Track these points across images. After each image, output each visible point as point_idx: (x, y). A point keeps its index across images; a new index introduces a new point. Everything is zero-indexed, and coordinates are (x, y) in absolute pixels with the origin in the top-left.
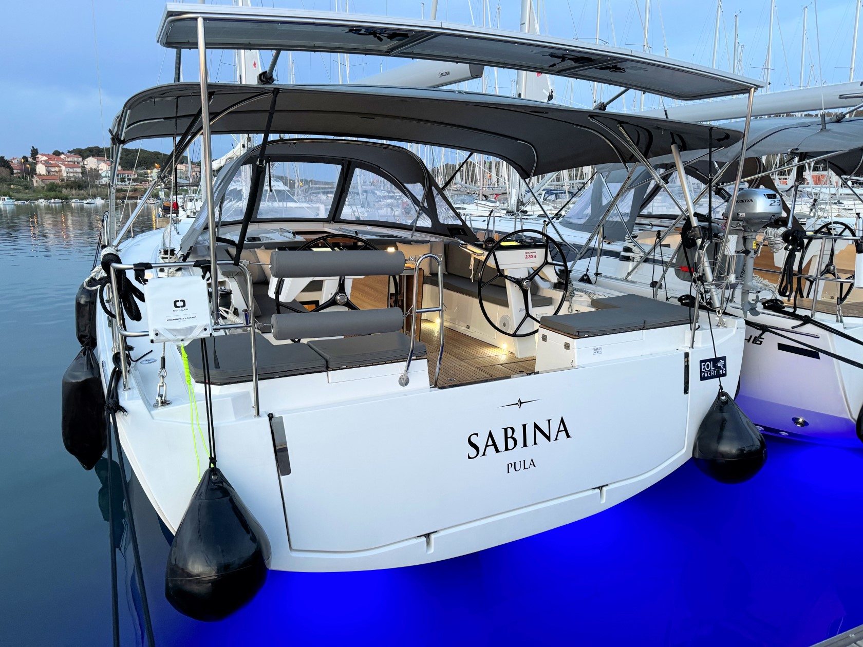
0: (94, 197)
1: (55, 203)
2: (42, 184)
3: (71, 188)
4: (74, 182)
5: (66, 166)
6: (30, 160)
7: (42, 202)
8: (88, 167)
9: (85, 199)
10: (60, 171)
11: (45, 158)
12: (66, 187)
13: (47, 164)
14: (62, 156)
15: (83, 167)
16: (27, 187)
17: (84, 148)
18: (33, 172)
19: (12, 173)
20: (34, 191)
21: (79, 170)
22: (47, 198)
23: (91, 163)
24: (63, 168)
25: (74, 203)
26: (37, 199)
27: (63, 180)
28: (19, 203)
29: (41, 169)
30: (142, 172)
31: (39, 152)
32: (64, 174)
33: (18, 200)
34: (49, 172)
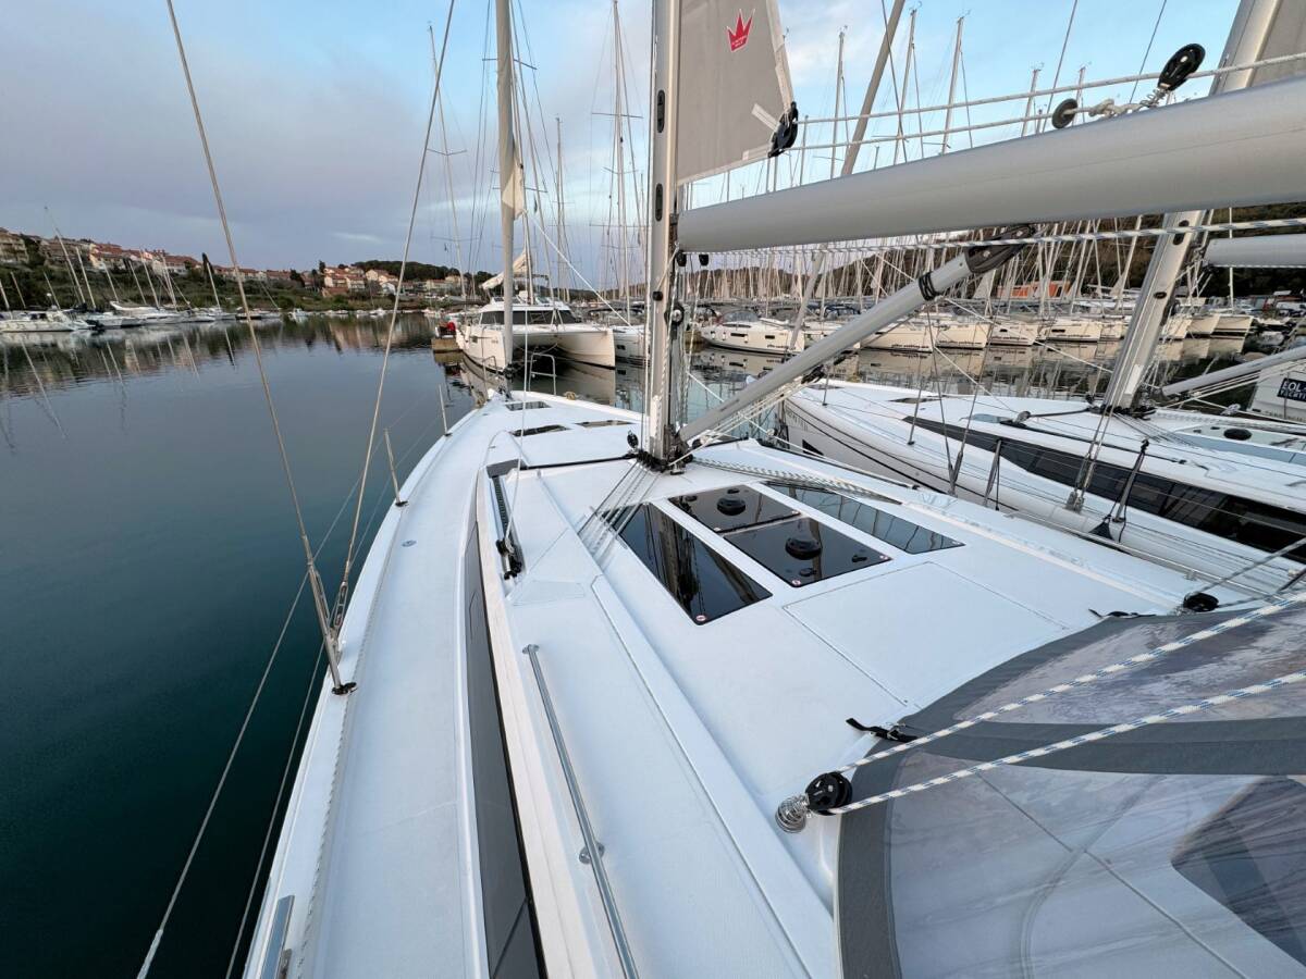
0: (377, 308)
1: (343, 314)
2: (330, 296)
3: (356, 299)
4: (358, 294)
5: (351, 279)
6: (319, 273)
7: (331, 313)
8: (370, 279)
9: (369, 309)
10: (345, 283)
11: (331, 271)
12: (351, 298)
13: (333, 277)
14: (347, 270)
15: (365, 280)
16: (318, 299)
17: (365, 260)
18: (322, 284)
19: (304, 285)
20: (324, 302)
21: (362, 282)
22: (335, 309)
23: (372, 275)
24: (348, 280)
25: (359, 314)
26: (327, 310)
27: (348, 292)
28: (309, 313)
29: (329, 281)
30: (417, 283)
31: (327, 265)
32: (349, 286)
33: (309, 311)
34: (337, 284)
